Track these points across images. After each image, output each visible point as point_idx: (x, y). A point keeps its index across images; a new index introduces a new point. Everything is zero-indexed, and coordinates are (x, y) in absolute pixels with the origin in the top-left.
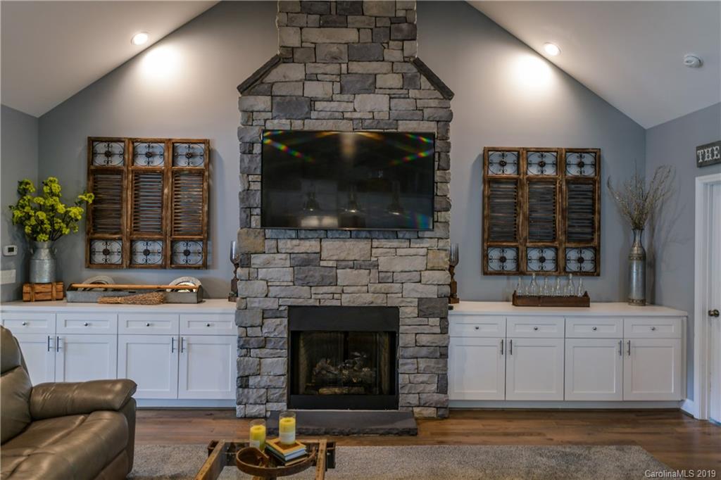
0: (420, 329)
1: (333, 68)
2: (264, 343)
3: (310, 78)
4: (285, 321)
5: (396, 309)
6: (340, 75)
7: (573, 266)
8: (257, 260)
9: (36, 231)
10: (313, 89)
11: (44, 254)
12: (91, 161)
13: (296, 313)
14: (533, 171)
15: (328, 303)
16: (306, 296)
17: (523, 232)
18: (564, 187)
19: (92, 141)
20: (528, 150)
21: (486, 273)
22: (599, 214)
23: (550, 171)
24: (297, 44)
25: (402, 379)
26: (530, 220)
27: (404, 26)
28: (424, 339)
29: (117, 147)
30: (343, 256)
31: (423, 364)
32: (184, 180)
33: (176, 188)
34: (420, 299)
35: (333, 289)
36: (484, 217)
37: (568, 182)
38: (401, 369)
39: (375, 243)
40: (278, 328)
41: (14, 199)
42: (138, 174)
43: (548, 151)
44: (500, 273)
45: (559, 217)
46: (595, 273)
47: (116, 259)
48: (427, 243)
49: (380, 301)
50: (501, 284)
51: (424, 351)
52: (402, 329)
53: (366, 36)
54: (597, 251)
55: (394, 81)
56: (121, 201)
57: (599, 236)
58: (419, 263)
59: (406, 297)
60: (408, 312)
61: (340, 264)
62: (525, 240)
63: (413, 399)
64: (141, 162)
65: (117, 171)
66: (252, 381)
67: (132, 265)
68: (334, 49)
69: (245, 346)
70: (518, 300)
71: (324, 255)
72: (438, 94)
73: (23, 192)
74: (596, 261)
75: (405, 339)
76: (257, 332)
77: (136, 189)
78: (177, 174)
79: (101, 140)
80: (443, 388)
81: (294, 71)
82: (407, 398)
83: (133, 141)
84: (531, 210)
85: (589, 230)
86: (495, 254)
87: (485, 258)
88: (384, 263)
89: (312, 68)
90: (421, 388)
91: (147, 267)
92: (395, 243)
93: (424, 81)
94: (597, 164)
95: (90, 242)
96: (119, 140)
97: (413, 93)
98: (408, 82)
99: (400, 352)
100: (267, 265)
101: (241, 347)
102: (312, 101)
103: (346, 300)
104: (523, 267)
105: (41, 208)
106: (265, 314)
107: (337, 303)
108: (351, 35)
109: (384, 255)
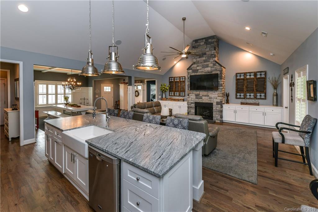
0: (217, 107)
1: (201, 64)
2: (191, 108)
3: (198, 66)
4: (194, 104)
5: (212, 103)
6: (202, 65)
7: (259, 97)
8: (190, 95)
9: (163, 91)
10: (198, 68)
11: (164, 94)
12: (169, 81)
13: (196, 103)
14: (248, 77)
15: (201, 102)
16: (198, 101)
17: (245, 90)
18: (256, 80)
19: (170, 78)
20: (246, 73)
21: (236, 98)
22: (266, 85)
23: (252, 77)
24: (195, 61)
25: (214, 115)
26: (247, 87)
27: (213, 55)
28: (218, 109)
29: (173, 78)
30: (203, 94)
31: (217, 113)
32: (182, 83)
33: (181, 84)
34: (217, 102)
35: (201, 100)
36: (236, 87)
37: (257, 79)
38: (213, 113)
39: (209, 92)
40: (193, 105)
41: (160, 87)
42: (176, 82)
43: (252, 72)
44: (240, 98)
45: (254, 87)
46: (265, 99)
47: (173, 95)
48: (218, 92)
49: (209, 102)
50: (240, 101)
51: (217, 111)
52: (213, 107)
53: (207, 58)
54: (265, 94)
55: (212, 65)
56: (173, 86)
57: (266, 91)
58: (216, 96)
59: (214, 102)
60: (215, 104)
61: (203, 96)
62: (246, 91)
63: (216, 119)
64: (176, 80)
65: (173, 82)
66: (190, 113)
67: (175, 96)
68: (201, 61)
69: (188, 107)
70: (242, 104)
71: (200, 94)
72: (220, 66)
73: (162, 86)
74: (265, 96)
75: (214, 108)
76: (190, 106)
77: (175, 84)
78: (181, 82)
79: (170, 77)
80: (222, 117)
81: (195, 66)
82: (214, 119)
83: (175, 77)
84: (247, 85)
85: (263, 89)
86: (238, 94)
87: (236, 95)
88: (210, 96)
89: (198, 65)
90: (217, 117)
91: (177, 96)
92: (212, 92)
93: (217, 64)
94: (265, 74)
95: (170, 92)
96: (173, 77)
97: (215, 67)
98: (214, 65)
99: (213, 111)
100: (191, 96)
101: (188, 108)
102: (198, 70)
103: (204, 102)
104: (245, 97)
105: (163, 88)
106: (191, 103)
107: (202, 102)
108: (204, 58)
109: (210, 94)
